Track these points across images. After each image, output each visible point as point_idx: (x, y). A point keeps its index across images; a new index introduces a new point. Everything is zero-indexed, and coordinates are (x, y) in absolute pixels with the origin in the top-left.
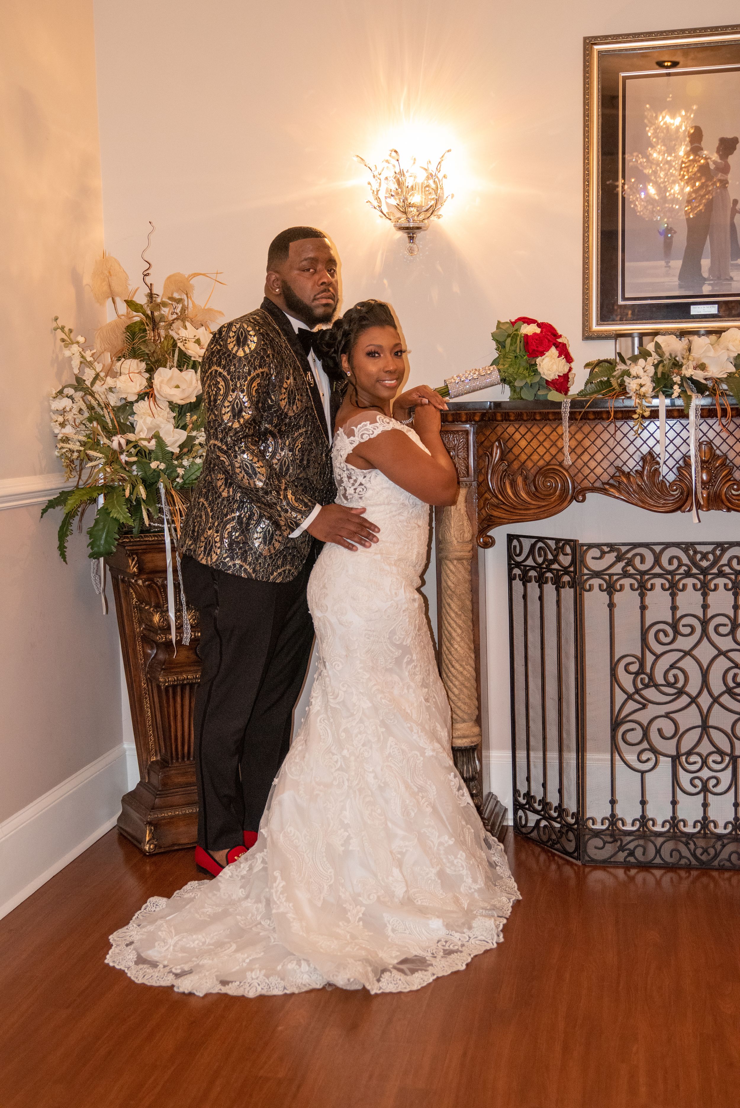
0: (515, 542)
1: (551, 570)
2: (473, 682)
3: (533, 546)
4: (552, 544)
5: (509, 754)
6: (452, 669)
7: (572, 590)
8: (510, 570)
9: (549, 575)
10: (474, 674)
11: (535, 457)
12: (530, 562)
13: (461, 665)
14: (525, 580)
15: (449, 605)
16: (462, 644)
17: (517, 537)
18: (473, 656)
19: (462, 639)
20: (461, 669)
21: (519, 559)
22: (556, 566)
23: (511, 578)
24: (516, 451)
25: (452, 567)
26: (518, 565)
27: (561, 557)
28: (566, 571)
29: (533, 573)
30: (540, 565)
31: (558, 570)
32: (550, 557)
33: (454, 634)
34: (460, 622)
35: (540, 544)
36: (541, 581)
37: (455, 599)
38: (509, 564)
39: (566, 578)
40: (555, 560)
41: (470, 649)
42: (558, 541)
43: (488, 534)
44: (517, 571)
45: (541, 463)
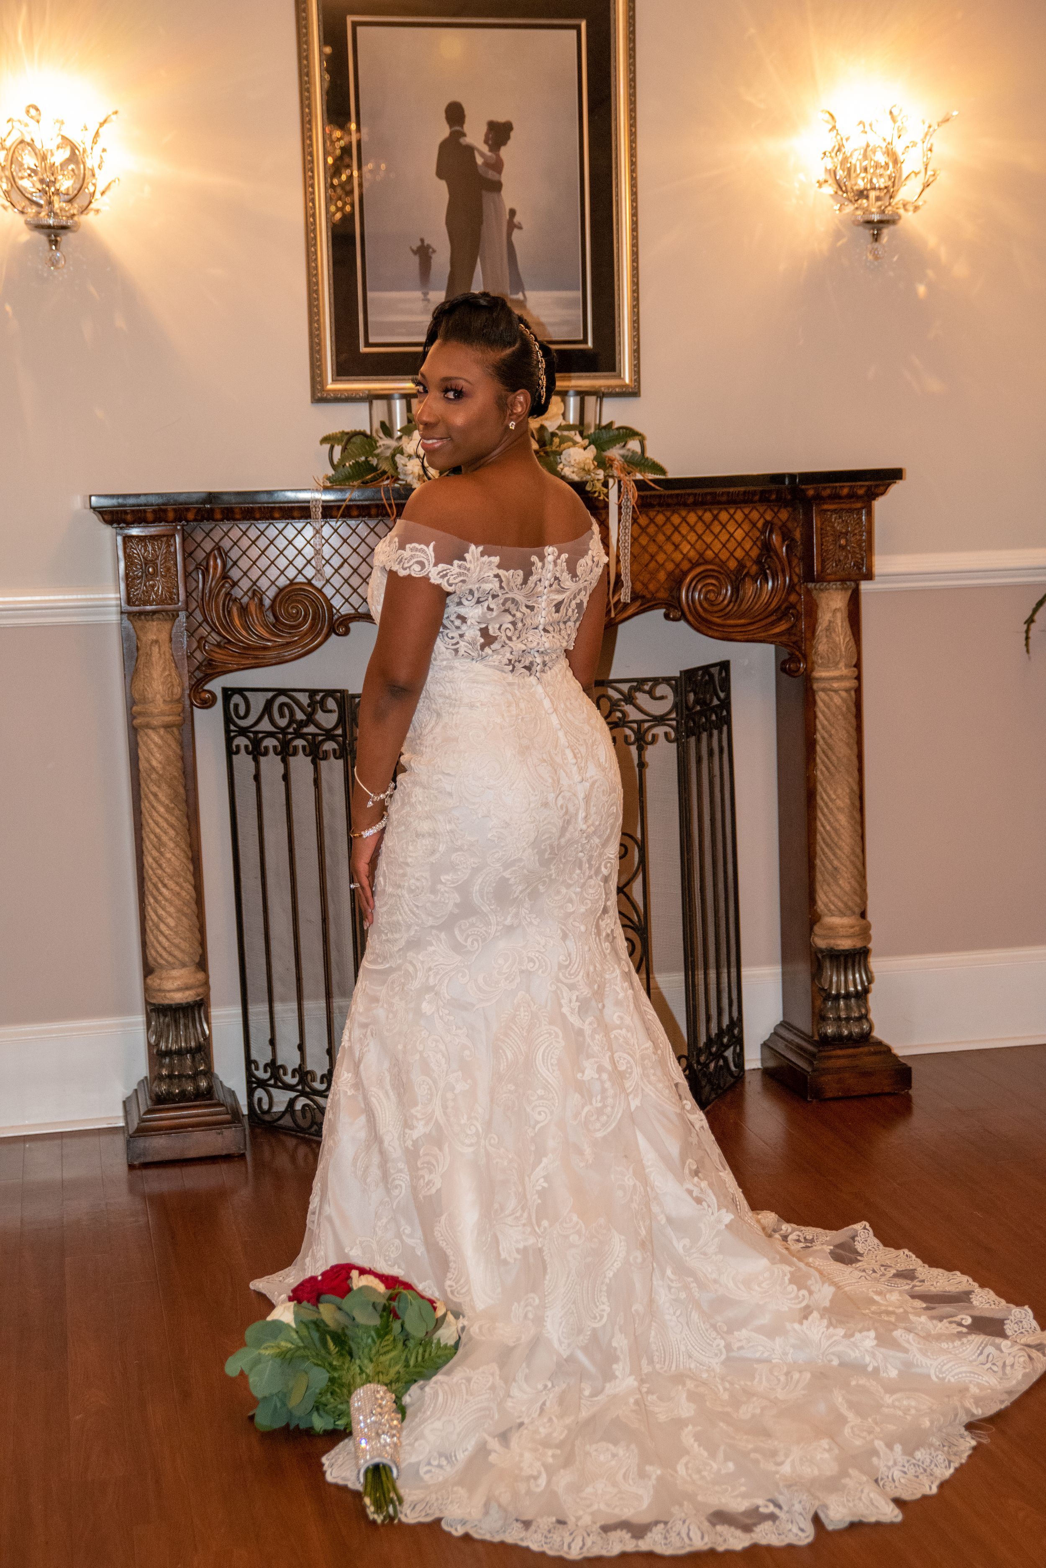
0: (237, 699)
1: (303, 736)
2: (194, 906)
3: (269, 704)
4: (304, 699)
5: (239, 1010)
6: (164, 890)
7: (341, 762)
8: (229, 740)
9: (299, 743)
10: (194, 894)
11: (273, 573)
12: (265, 725)
13: (177, 883)
14: (256, 752)
15: (155, 795)
16: (177, 851)
17: (240, 691)
18: (191, 868)
19: (177, 845)
20: (177, 889)
21: (244, 723)
22: (311, 729)
23: (231, 752)
24: (244, 563)
25: (157, 739)
26: (243, 732)
27: (320, 716)
28: (329, 735)
29: (270, 743)
30: (283, 731)
31: (314, 735)
32: (300, 716)
33: (165, 838)
34: (172, 820)
35: (283, 699)
36: (285, 752)
37: (164, 786)
38: (227, 731)
39: (329, 746)
40: (310, 719)
41: (188, 858)
42: (313, 693)
43: (206, 687)
44: (241, 741)
45: (282, 582)
